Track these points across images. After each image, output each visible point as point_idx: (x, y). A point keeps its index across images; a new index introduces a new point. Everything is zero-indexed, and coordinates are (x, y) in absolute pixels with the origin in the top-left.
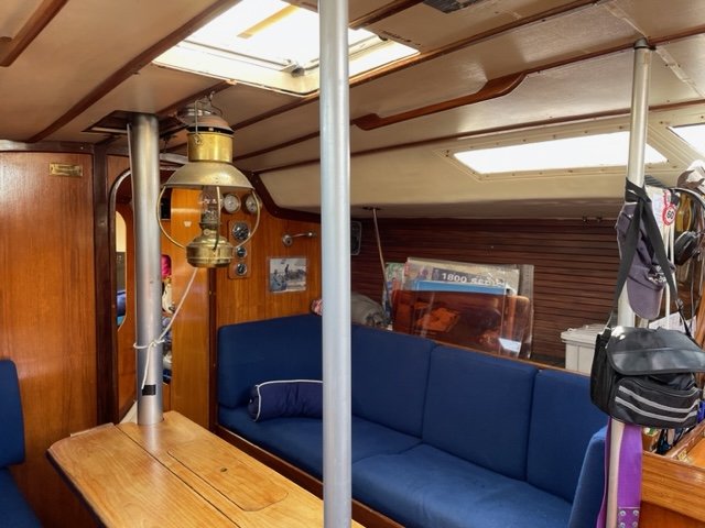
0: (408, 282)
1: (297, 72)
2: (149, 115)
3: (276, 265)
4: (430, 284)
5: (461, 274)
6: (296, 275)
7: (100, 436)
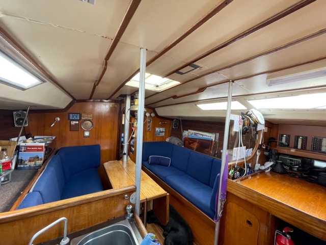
0: (188, 135)
1: (157, 86)
2: (129, 95)
3: (157, 129)
4: (194, 136)
5: (201, 134)
6: (162, 132)
7: (114, 162)
